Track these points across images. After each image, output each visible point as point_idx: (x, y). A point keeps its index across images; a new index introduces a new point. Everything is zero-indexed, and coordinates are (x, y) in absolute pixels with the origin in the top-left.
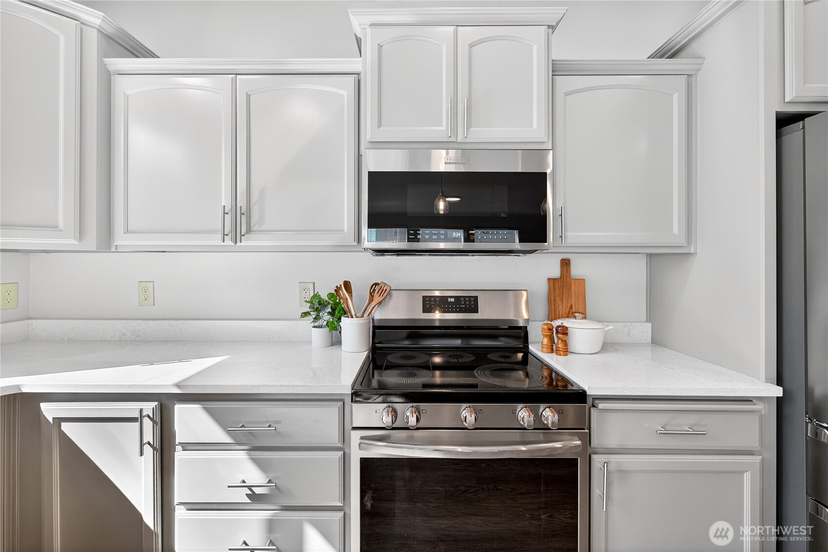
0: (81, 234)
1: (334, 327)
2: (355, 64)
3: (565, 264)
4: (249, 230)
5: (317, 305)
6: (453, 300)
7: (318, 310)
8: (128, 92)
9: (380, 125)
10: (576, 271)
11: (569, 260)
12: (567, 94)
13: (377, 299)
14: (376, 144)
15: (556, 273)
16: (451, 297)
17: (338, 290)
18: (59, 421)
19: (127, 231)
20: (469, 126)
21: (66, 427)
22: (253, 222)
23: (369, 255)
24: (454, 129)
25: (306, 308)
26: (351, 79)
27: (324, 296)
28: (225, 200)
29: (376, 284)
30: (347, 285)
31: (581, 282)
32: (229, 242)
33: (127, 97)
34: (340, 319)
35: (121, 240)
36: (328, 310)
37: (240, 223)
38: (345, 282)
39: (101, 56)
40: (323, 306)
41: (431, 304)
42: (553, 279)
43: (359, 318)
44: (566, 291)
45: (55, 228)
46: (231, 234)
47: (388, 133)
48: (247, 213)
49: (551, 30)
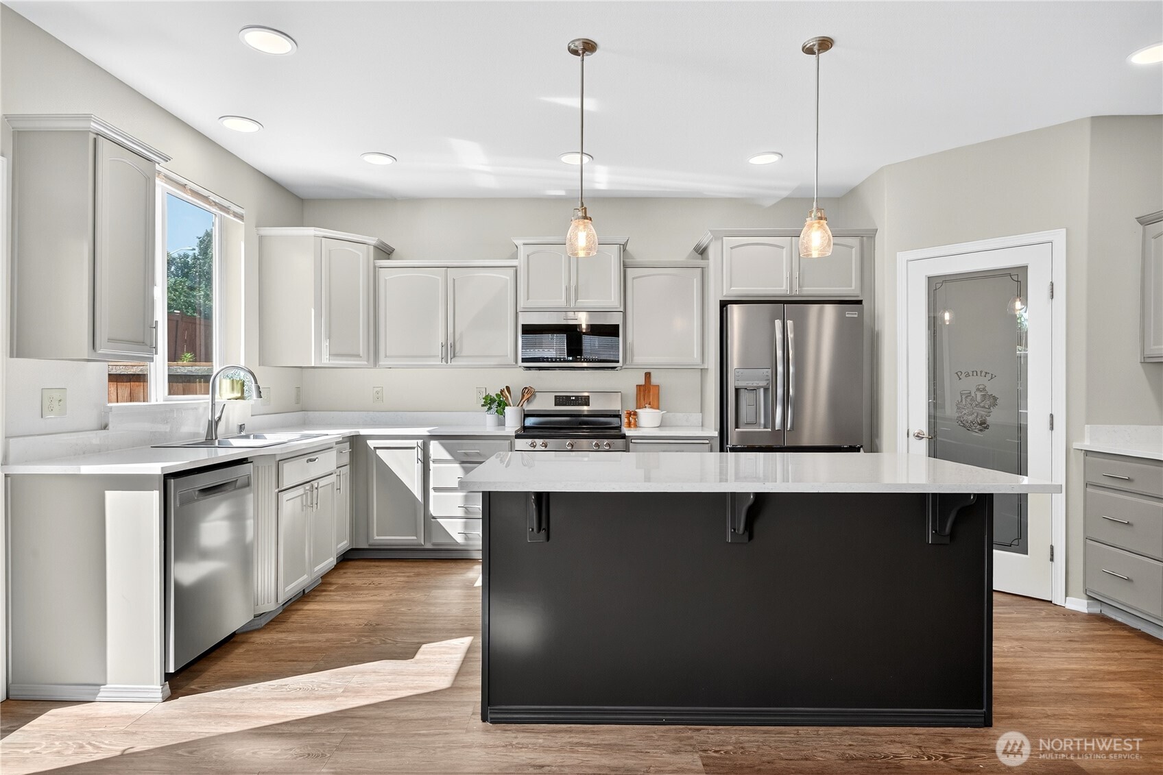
0: (368, 361)
1: (501, 412)
2: (514, 262)
3: (648, 375)
4: (454, 356)
5: (489, 402)
6: (574, 398)
7: (490, 404)
8: (387, 278)
9: (528, 298)
10: (654, 381)
11: (650, 374)
12: (634, 278)
13: (526, 396)
14: (527, 311)
15: (642, 382)
16: (573, 396)
17: (502, 391)
18: (376, 449)
19: (386, 356)
20: (576, 299)
21: (378, 451)
22: (456, 351)
23: (521, 370)
24: (568, 300)
25: (483, 403)
26: (512, 271)
27: (494, 395)
28: (441, 339)
29: (526, 388)
30: (508, 388)
31: (657, 387)
32: (444, 363)
33: (386, 280)
34: (504, 409)
35: (384, 362)
36: (496, 403)
37: (451, 351)
38: (507, 387)
39: (375, 259)
40: (492, 401)
41: (560, 400)
42: (640, 386)
43: (515, 408)
44: (647, 393)
45: (358, 356)
46: (445, 358)
47: (533, 303)
48: (453, 346)
49: (622, 246)
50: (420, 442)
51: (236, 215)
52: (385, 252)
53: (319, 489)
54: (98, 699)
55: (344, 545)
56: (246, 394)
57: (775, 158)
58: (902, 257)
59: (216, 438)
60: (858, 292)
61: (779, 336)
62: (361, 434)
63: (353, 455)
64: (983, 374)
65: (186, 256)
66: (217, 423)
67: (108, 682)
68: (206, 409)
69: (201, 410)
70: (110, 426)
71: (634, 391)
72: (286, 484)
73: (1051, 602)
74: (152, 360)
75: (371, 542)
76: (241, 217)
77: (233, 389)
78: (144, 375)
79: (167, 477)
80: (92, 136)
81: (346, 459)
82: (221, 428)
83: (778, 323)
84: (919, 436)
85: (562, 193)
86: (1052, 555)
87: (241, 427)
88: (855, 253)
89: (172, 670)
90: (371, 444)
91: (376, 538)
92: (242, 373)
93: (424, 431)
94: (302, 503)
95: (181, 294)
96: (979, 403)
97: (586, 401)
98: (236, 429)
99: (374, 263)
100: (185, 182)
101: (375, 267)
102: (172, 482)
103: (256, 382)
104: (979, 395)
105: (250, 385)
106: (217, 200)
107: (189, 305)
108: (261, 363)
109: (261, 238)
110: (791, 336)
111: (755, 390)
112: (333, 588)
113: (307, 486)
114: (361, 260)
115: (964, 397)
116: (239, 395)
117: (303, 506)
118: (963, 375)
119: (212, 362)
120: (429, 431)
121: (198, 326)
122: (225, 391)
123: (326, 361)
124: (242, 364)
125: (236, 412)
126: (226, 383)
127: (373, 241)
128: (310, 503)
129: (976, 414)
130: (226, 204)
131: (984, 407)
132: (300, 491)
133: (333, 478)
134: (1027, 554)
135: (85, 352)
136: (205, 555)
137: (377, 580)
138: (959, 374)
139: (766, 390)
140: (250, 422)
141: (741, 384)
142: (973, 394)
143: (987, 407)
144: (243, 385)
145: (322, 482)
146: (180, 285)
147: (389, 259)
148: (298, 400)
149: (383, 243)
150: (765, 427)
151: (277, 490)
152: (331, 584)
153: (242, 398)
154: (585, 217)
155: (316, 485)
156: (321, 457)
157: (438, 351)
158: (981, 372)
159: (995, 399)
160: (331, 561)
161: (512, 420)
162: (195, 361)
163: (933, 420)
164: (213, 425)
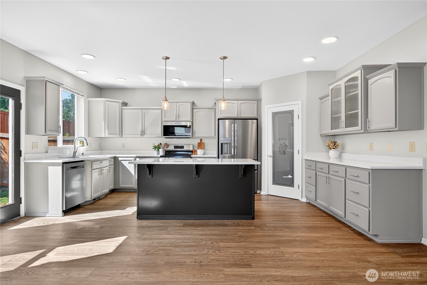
0: (119, 135)
1: (158, 151)
2: (161, 108)
3: (201, 140)
4: (144, 134)
5: (155, 147)
7: (155, 148)
9: (165, 118)
10: (203, 141)
11: (202, 139)
12: (195, 112)
13: (166, 146)
14: (165, 121)
16: (179, 146)
18: (121, 160)
19: (125, 135)
20: (179, 118)
21: (122, 161)
23: (164, 139)
24: (176, 118)
25: (153, 148)
28: (141, 129)
29: (166, 143)
31: (204, 143)
32: (141, 136)
33: (125, 113)
34: (159, 149)
35: (124, 136)
36: (157, 148)
37: (143, 133)
38: (160, 143)
39: (121, 107)
40: (156, 147)
41: (175, 147)
42: (199, 143)
43: (163, 149)
44: (201, 145)
45: (117, 134)
46: (142, 135)
47: (166, 119)
48: (144, 132)
49: (192, 103)
50: (134, 158)
51: (81, 95)
52: (125, 104)
53: (104, 170)
54: (47, 216)
55: (112, 187)
56: (84, 145)
57: (230, 80)
58: (267, 106)
59: (76, 156)
60: (256, 116)
61: (233, 129)
62: (117, 156)
63: (114, 162)
65: (67, 100)
66: (76, 152)
67: (49, 212)
68: (73, 148)
69: (72, 149)
70: (48, 152)
71: (197, 144)
72: (94, 168)
73: (299, 200)
74: (59, 135)
75: (120, 187)
76: (83, 96)
77: (80, 143)
78: (56, 140)
79: (63, 163)
80: (45, 81)
81: (113, 163)
82: (77, 154)
83: (233, 125)
84: (270, 157)
85: (176, 87)
86: (299, 187)
87: (83, 154)
88: (255, 105)
89: (64, 209)
90: (120, 159)
91: (121, 186)
92: (83, 139)
93: (135, 156)
94: (99, 173)
95: (65, 113)
96: (284, 147)
97: (182, 147)
98: (81, 154)
99: (121, 108)
100: (68, 88)
101: (122, 109)
102: (64, 164)
103: (87, 141)
104: (284, 145)
105: (85, 142)
106: (76, 92)
107: (68, 117)
108: (89, 136)
109: (89, 101)
110: (236, 129)
111: (227, 144)
112: (107, 198)
113: (100, 169)
114: (117, 107)
115: (280, 145)
116: (82, 145)
117: (99, 174)
118: (280, 139)
119: (75, 136)
120: (136, 155)
121: (71, 124)
122: (78, 144)
123: (107, 135)
124: (83, 136)
125: (81, 150)
126: (79, 142)
127: (121, 101)
128: (101, 174)
129: (283, 150)
130: (78, 92)
132: (98, 170)
133: (108, 168)
134: (294, 187)
135: (44, 134)
136: (73, 190)
137: (120, 196)
139: (230, 144)
140: (85, 153)
141: (222, 142)
142: (282, 145)
144: (83, 142)
145: (104, 169)
146: (65, 110)
147: (126, 106)
148: (100, 147)
149: (124, 102)
150: (230, 154)
151: (91, 169)
152: (107, 197)
153: (83, 146)
154: (166, 100)
155: (102, 169)
156: (104, 162)
157: (140, 133)
158: (284, 138)
159: (287, 146)
160: (107, 191)
161: (161, 152)
162: (70, 136)
163: (274, 152)
164: (75, 153)
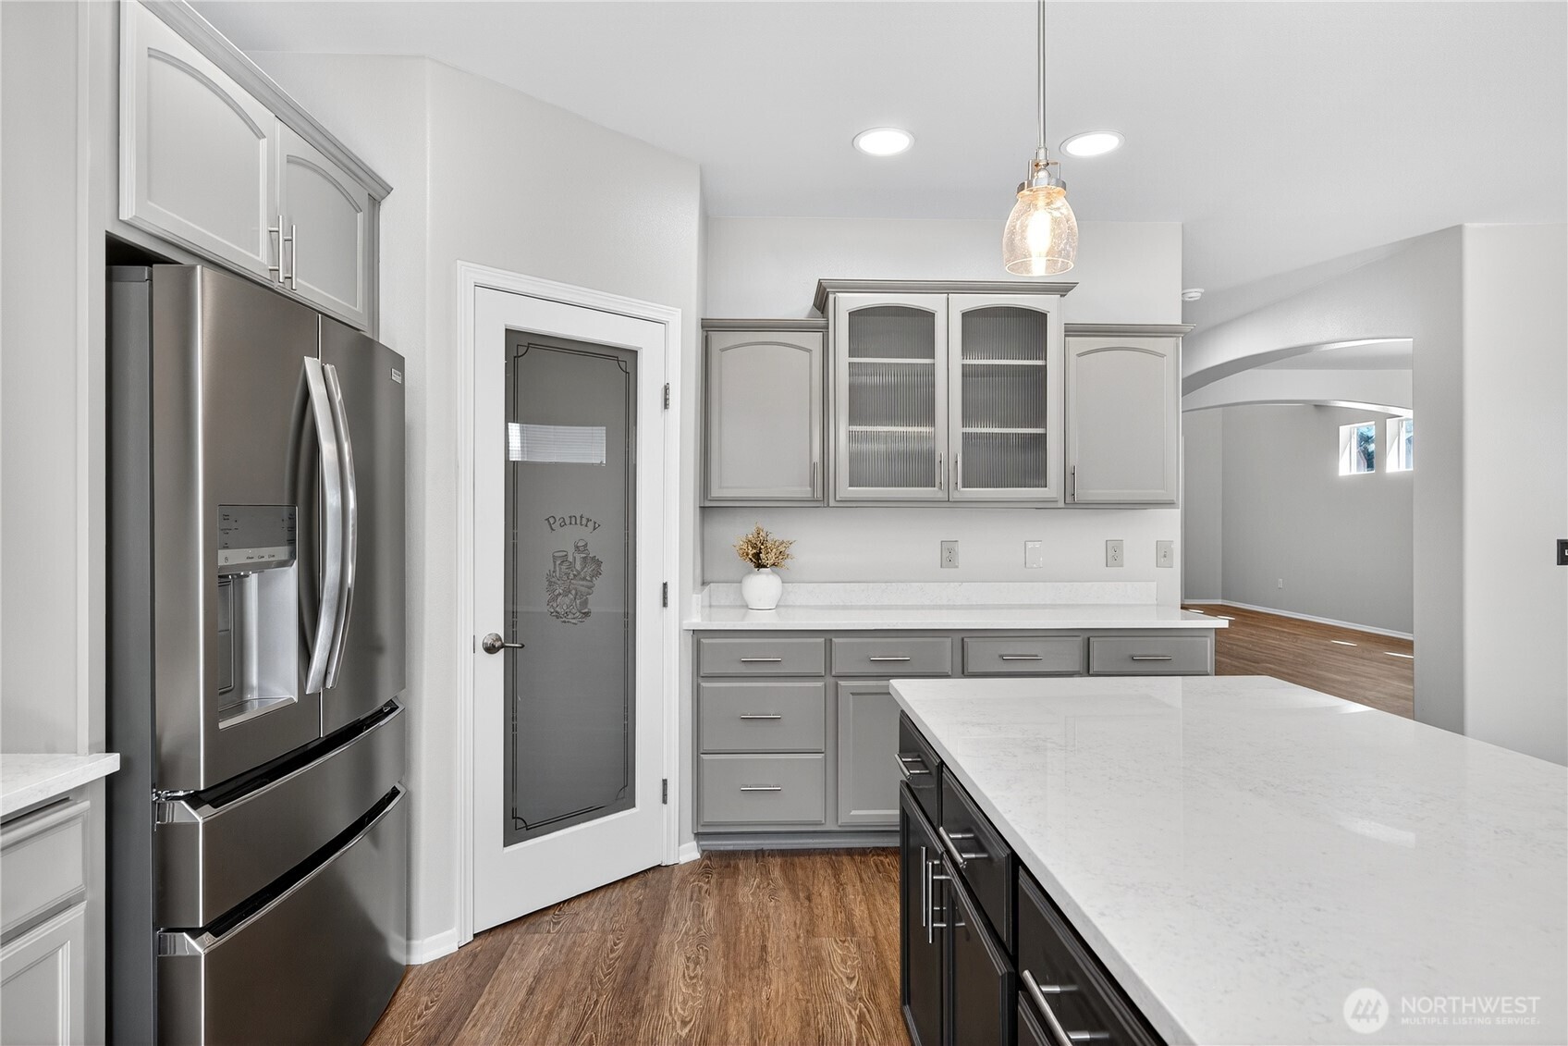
60: (365, 321)
64: (584, 522)
73: (659, 866)
84: (494, 647)
86: (665, 794)
88: (361, 225)
96: (579, 573)
104: (579, 557)
115: (558, 562)
118: (558, 523)
129: (573, 592)
131: (584, 579)
134: (634, 806)
138: (552, 521)
142: (570, 559)
143: (588, 578)
158: (581, 517)
159: (599, 563)
